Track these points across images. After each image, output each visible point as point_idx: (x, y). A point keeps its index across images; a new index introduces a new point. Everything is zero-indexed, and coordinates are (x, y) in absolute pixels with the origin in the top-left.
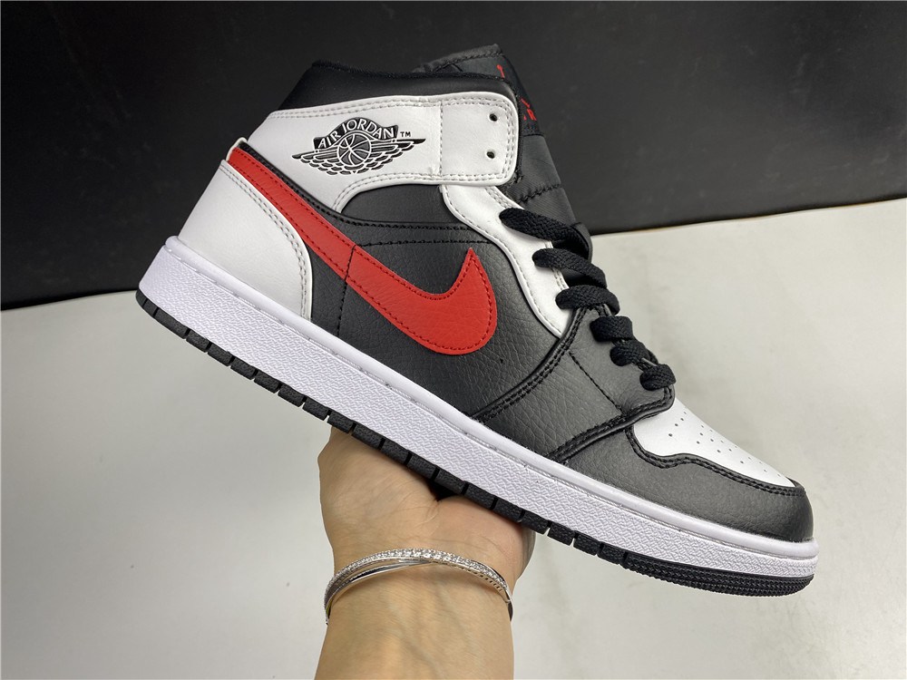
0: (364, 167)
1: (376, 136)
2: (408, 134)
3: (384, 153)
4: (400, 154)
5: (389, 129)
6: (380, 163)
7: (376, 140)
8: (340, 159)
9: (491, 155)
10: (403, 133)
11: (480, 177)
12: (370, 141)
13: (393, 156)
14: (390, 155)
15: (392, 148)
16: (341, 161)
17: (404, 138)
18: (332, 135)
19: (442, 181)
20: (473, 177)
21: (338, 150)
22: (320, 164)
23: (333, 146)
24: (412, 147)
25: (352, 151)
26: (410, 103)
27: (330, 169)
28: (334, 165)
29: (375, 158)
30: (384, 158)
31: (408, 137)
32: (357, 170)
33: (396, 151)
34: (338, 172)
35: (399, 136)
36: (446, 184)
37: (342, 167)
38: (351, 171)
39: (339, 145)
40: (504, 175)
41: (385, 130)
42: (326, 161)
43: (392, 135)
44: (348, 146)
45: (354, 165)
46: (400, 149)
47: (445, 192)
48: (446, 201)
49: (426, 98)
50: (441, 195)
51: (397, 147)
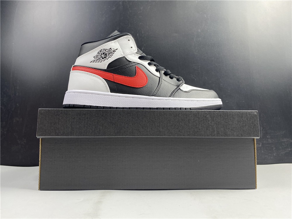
0: (108, 58)
1: (107, 51)
2: (114, 49)
3: (111, 54)
6: (111, 56)
9: (132, 47)
12: (106, 53)
13: (113, 54)
18: (97, 55)
19: (125, 55)
20: (130, 53)
22: (97, 61)
24: (116, 51)
25: (104, 56)
27: (100, 61)
28: (101, 60)
29: (109, 56)
32: (106, 59)
35: (112, 50)
37: (103, 60)
40: (136, 50)
42: (98, 60)
43: (110, 50)
44: (102, 56)
47: (126, 57)
48: (127, 59)
49: (114, 41)
50: (126, 58)
51: (113, 52)
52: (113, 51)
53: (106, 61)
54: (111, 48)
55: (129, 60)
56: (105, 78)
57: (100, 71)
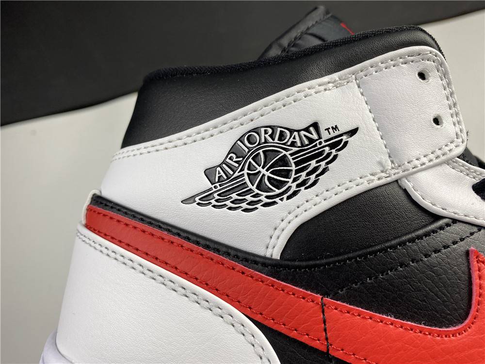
0: (294, 188)
1: (293, 144)
2: (335, 128)
3: (313, 163)
4: (335, 157)
5: (307, 130)
6: (313, 177)
7: (295, 149)
8: (254, 188)
9: (437, 121)
10: (328, 129)
11: (439, 153)
12: (287, 153)
13: (328, 163)
14: (323, 164)
15: (321, 153)
16: (257, 191)
17: (333, 135)
18: (228, 160)
19: (401, 174)
20: (432, 156)
21: (246, 177)
22: (228, 203)
23: (237, 174)
24: (346, 143)
25: (268, 174)
26: (318, 88)
27: (244, 205)
28: (249, 198)
29: (304, 174)
30: (315, 169)
31: (337, 133)
32: (285, 196)
33: (329, 155)
34: (258, 206)
35: (325, 135)
36: (406, 177)
37: (262, 198)
38: (277, 200)
39: (246, 171)
40: (460, 140)
41: (303, 133)
42: (234, 196)
43: (315, 136)
44: (260, 169)
45: (278, 191)
46: (333, 151)
47: (408, 185)
48: (417, 196)
49: (335, 76)
50: (405, 191)
51: (327, 149)
52: (332, 146)
53: (283, 205)
54: (315, 125)
55: (427, 204)
56: (270, 323)
57: (240, 266)
